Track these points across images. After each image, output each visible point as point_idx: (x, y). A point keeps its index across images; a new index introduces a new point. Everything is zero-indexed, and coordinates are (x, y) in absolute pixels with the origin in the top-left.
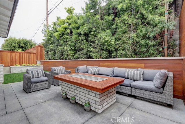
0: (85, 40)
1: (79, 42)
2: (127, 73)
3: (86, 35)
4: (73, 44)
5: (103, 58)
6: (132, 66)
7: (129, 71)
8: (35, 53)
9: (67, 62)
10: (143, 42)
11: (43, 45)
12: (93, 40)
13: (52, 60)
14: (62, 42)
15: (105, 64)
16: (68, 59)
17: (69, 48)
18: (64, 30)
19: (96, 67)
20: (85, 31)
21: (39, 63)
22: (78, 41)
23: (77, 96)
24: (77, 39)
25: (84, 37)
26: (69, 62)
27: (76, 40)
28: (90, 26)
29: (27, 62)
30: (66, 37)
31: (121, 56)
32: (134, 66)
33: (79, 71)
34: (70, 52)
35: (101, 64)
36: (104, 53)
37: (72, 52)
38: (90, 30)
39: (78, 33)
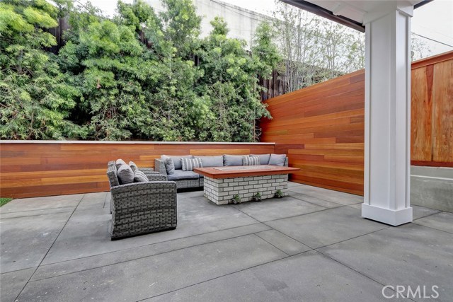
1: (111, 93)
7: (248, 158)
15: (199, 151)
19: (190, 156)
22: (111, 88)
27: (103, 87)
32: (241, 152)
36: (190, 132)
37: (61, 116)
38: (164, 79)
39: (116, 68)
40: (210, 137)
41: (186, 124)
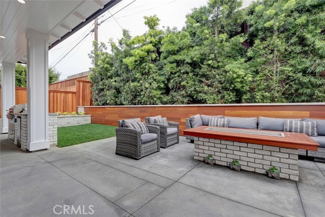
0: (191, 72)
1: (176, 75)
2: (288, 126)
3: (194, 65)
4: (162, 78)
5: (225, 103)
6: (289, 115)
7: (291, 123)
8: (75, 93)
9: (150, 108)
10: (305, 80)
11: (91, 78)
12: (208, 73)
13: (112, 105)
14: (139, 74)
15: (234, 112)
16: (149, 103)
17: (155, 85)
18: (146, 54)
19: (221, 116)
20: (194, 59)
21: (81, 110)
22: (176, 73)
23: (240, 160)
24: (174, 71)
25: (188, 67)
26: (156, 109)
27: (172, 73)
28: (206, 50)
29: (62, 109)
30: (149, 67)
31: (262, 100)
32: (291, 114)
33: (193, 123)
34: (155, 92)
35: (226, 111)
36: (229, 95)
37: (159, 92)
38: (203, 57)
39: (176, 60)
40: (252, 99)
41: (226, 89)
